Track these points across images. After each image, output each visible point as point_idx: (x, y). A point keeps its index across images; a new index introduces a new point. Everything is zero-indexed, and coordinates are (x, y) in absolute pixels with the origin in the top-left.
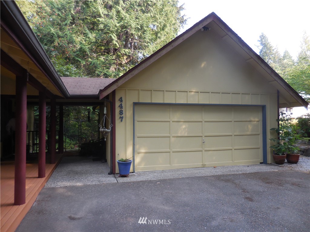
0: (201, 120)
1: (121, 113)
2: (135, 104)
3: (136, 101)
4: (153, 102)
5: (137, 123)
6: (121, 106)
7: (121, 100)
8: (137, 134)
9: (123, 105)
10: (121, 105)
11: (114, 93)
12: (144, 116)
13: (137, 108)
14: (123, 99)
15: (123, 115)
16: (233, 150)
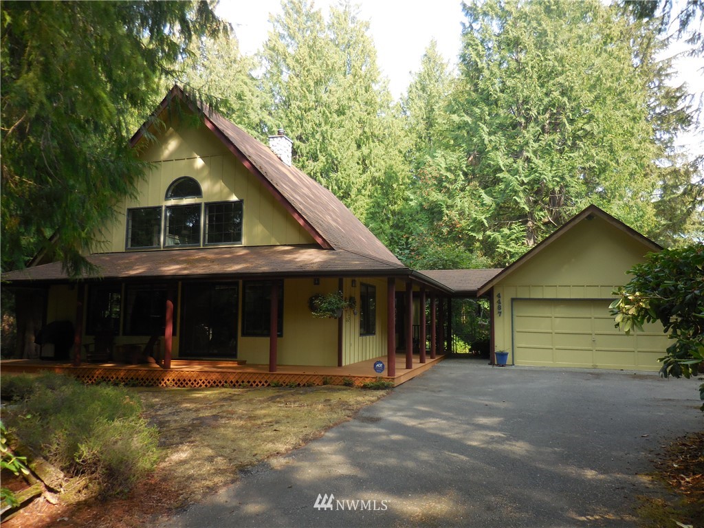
0: (589, 316)
1: (499, 308)
2: (513, 300)
3: (514, 297)
4: (532, 297)
5: (515, 319)
6: (499, 302)
7: (499, 296)
8: (517, 329)
9: (501, 301)
10: (499, 300)
11: (492, 289)
12: (522, 311)
13: (514, 303)
14: (501, 295)
15: (501, 310)
16: (636, 352)
